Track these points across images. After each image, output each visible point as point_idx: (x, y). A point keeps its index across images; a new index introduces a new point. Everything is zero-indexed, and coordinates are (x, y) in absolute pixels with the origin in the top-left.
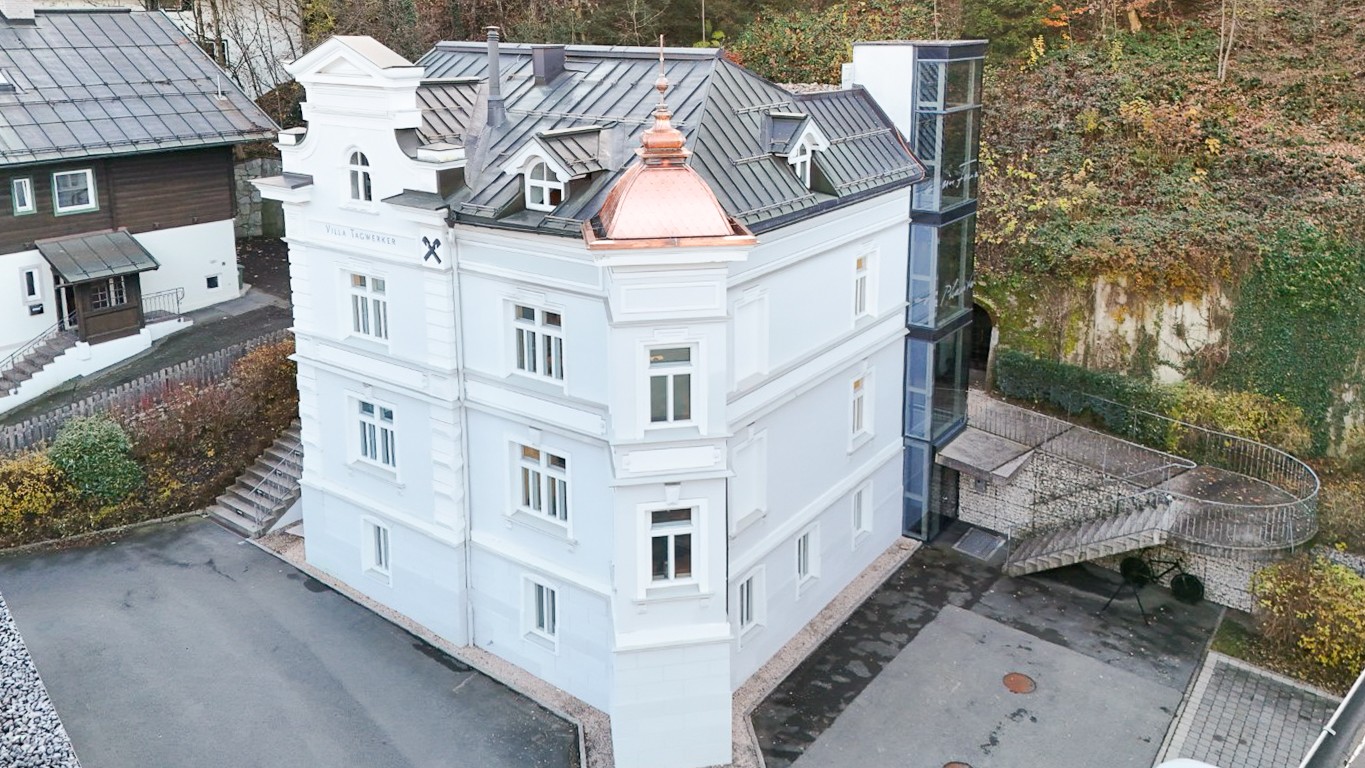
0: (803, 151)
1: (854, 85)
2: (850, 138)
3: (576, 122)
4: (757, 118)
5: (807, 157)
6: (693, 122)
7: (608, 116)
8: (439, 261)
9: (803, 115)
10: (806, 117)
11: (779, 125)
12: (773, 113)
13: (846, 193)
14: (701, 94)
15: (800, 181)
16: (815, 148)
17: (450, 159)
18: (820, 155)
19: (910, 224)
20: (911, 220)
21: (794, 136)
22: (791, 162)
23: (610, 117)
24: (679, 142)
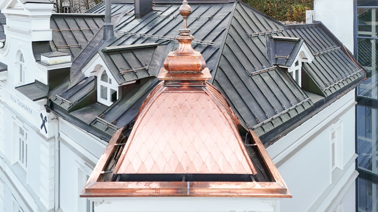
0: (297, 64)
1: (314, 22)
2: (322, 53)
3: (148, 39)
4: (264, 40)
5: (299, 67)
6: (219, 43)
7: (167, 36)
8: (46, 132)
9: (297, 39)
10: (299, 40)
11: (279, 45)
12: (275, 37)
13: (329, 94)
14: (226, 23)
15: (295, 83)
16: (305, 61)
17: (58, 63)
18: (307, 65)
19: (356, 106)
20: (357, 103)
21: (292, 53)
22: (289, 71)
23: (168, 38)
24: (198, 66)
